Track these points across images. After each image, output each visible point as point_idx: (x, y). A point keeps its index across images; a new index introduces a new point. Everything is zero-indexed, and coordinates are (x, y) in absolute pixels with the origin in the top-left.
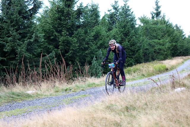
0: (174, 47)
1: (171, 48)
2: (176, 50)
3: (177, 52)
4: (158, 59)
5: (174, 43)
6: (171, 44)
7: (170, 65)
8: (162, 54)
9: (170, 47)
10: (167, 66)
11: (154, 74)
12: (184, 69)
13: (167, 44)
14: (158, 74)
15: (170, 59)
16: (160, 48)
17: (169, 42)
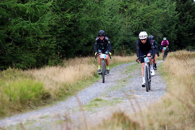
0: (70, 26)
1: (59, 31)
2: (75, 37)
3: (79, 42)
4: (18, 62)
5: (69, 12)
6: (59, 17)
7: (57, 83)
8: (32, 49)
9: (55, 26)
10: (48, 87)
11: (4, 111)
12: (99, 98)
13: (46, 15)
14: (19, 111)
15: (56, 65)
16: (25, 27)
17: (54, 10)
